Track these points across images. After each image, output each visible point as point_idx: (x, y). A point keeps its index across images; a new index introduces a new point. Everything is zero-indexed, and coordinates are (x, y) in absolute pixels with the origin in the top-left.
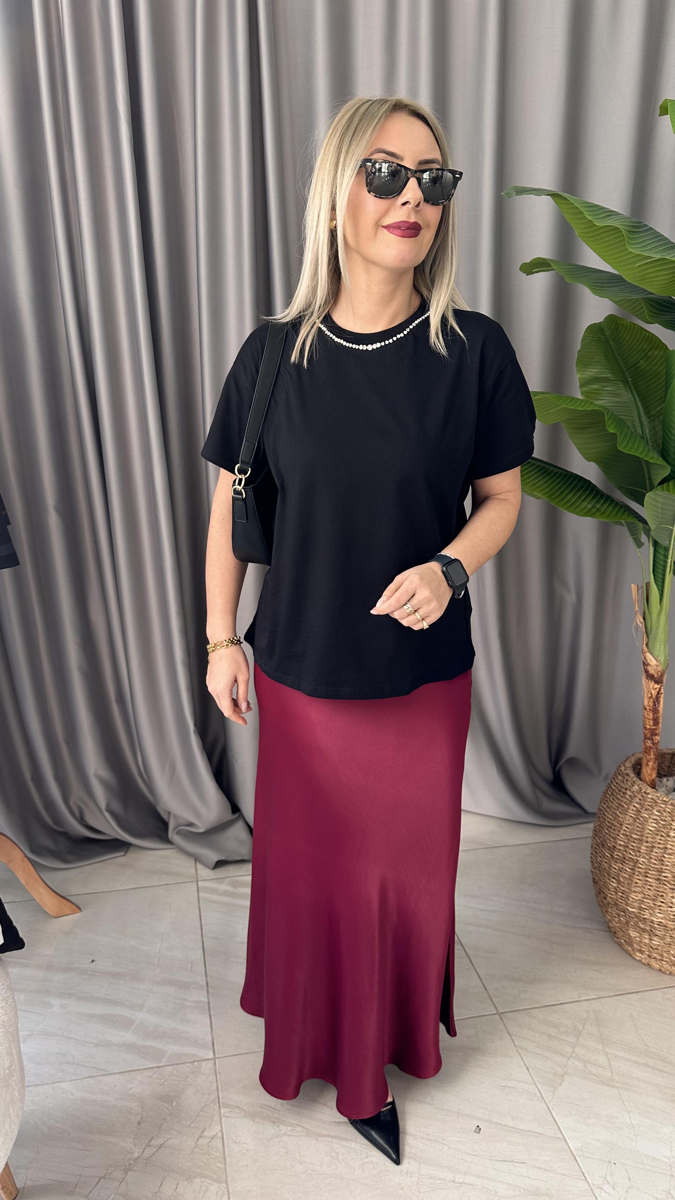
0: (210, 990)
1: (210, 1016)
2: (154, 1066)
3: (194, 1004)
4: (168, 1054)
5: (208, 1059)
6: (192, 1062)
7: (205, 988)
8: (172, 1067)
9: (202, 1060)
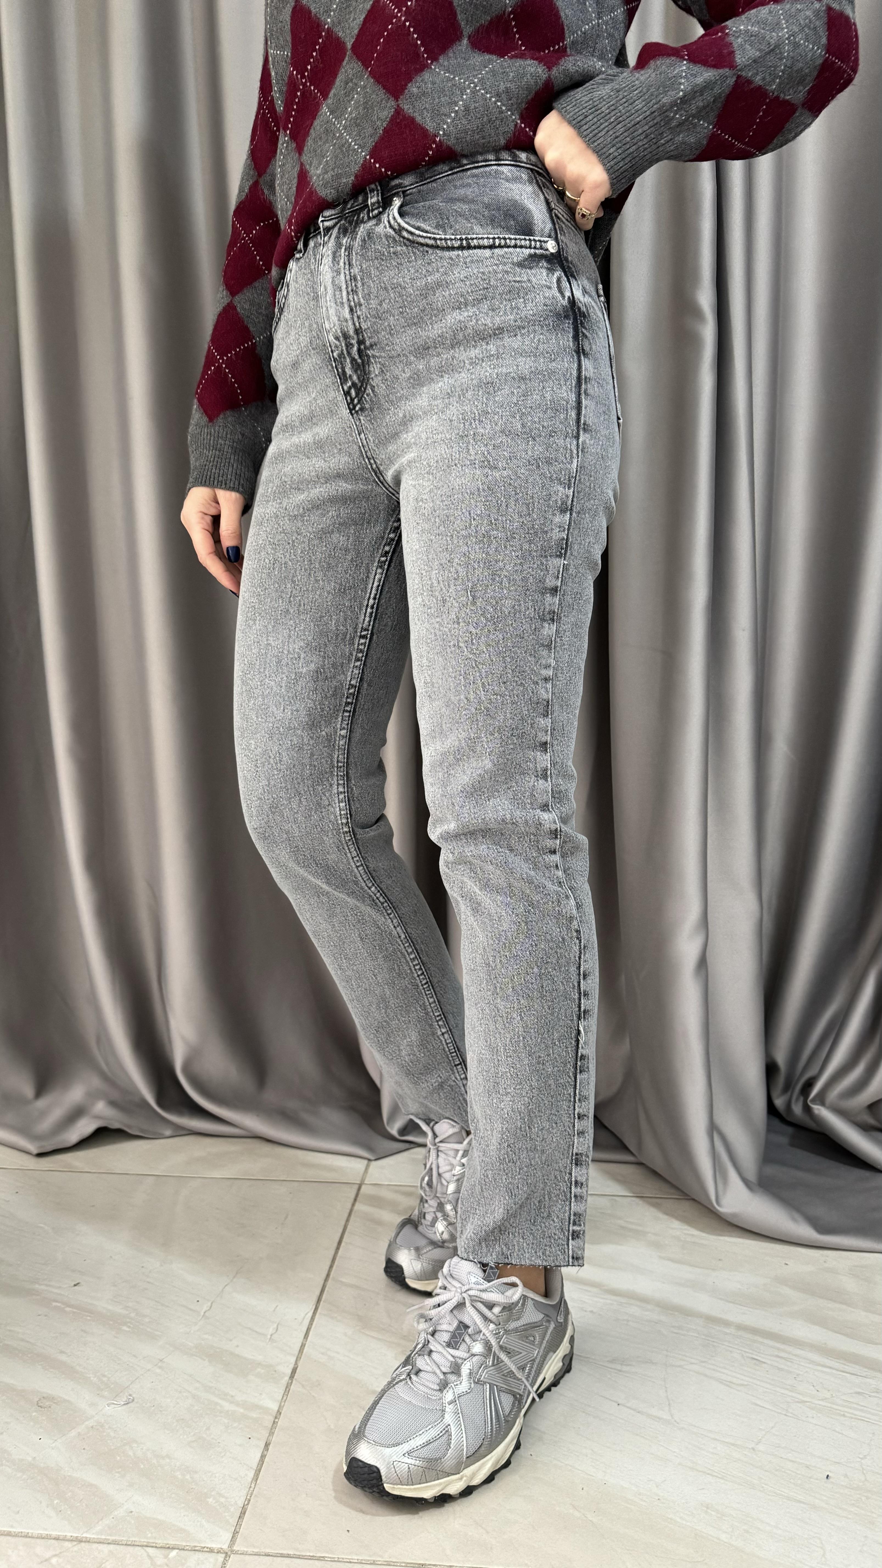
0: (292, 1387)
1: (267, 1445)
2: (69, 1534)
3: (242, 1410)
4: (120, 1512)
5: (211, 1551)
6: (169, 1548)
7: (287, 1378)
8: (112, 1547)
9: (194, 1550)
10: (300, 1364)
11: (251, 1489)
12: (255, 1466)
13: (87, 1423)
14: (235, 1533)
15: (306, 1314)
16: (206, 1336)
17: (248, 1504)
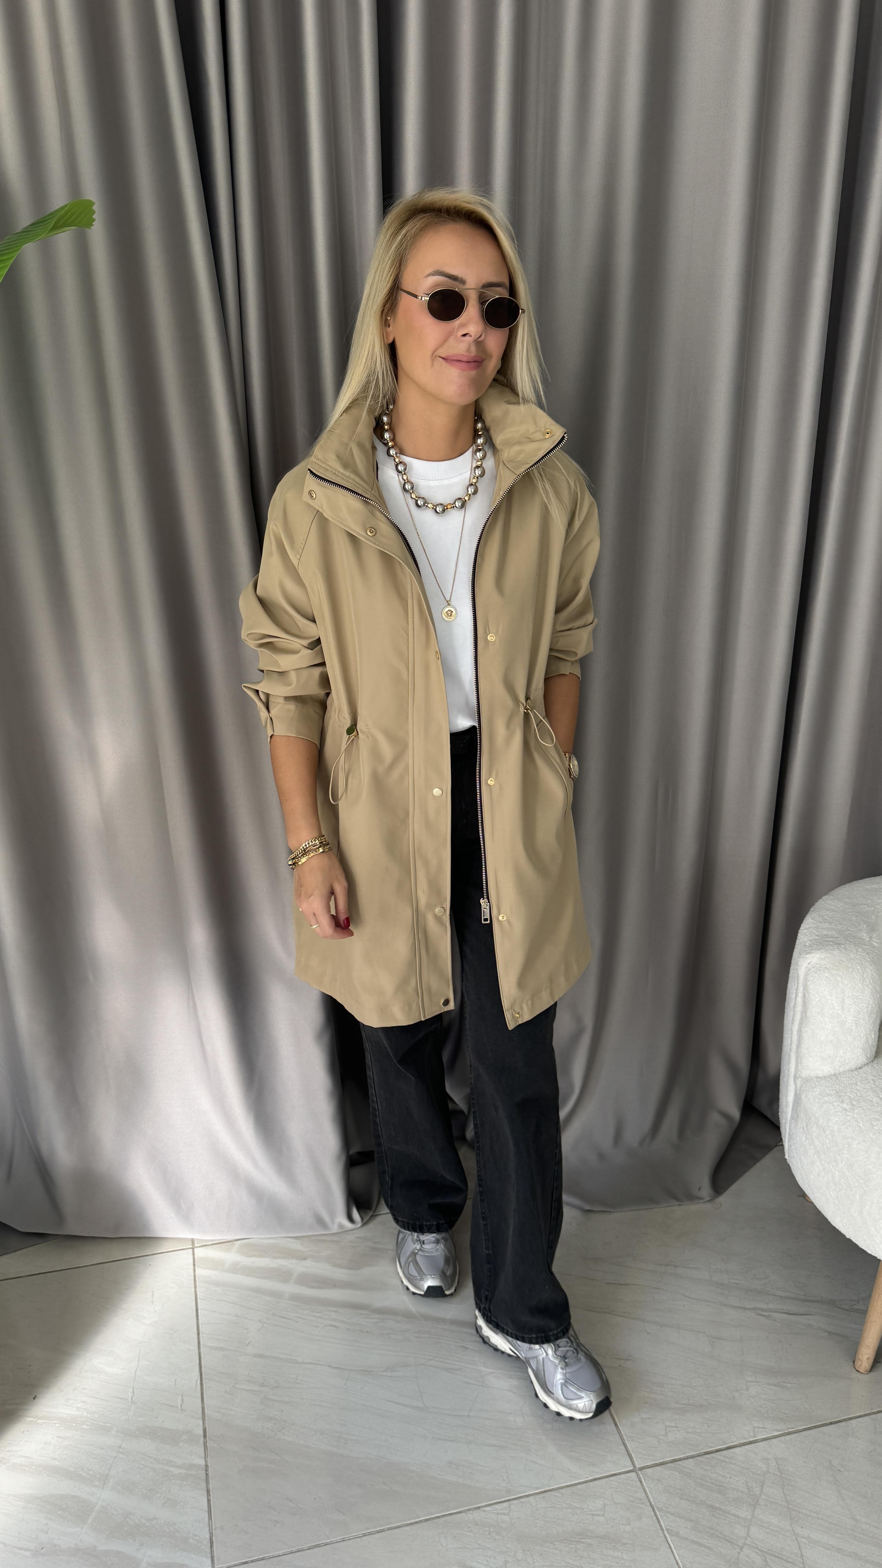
10: (207, 1425)
11: (211, 1526)
12: (206, 1509)
13: (95, 1509)
14: (212, 1558)
15: (197, 1381)
16: (141, 1419)
17: (212, 1536)
